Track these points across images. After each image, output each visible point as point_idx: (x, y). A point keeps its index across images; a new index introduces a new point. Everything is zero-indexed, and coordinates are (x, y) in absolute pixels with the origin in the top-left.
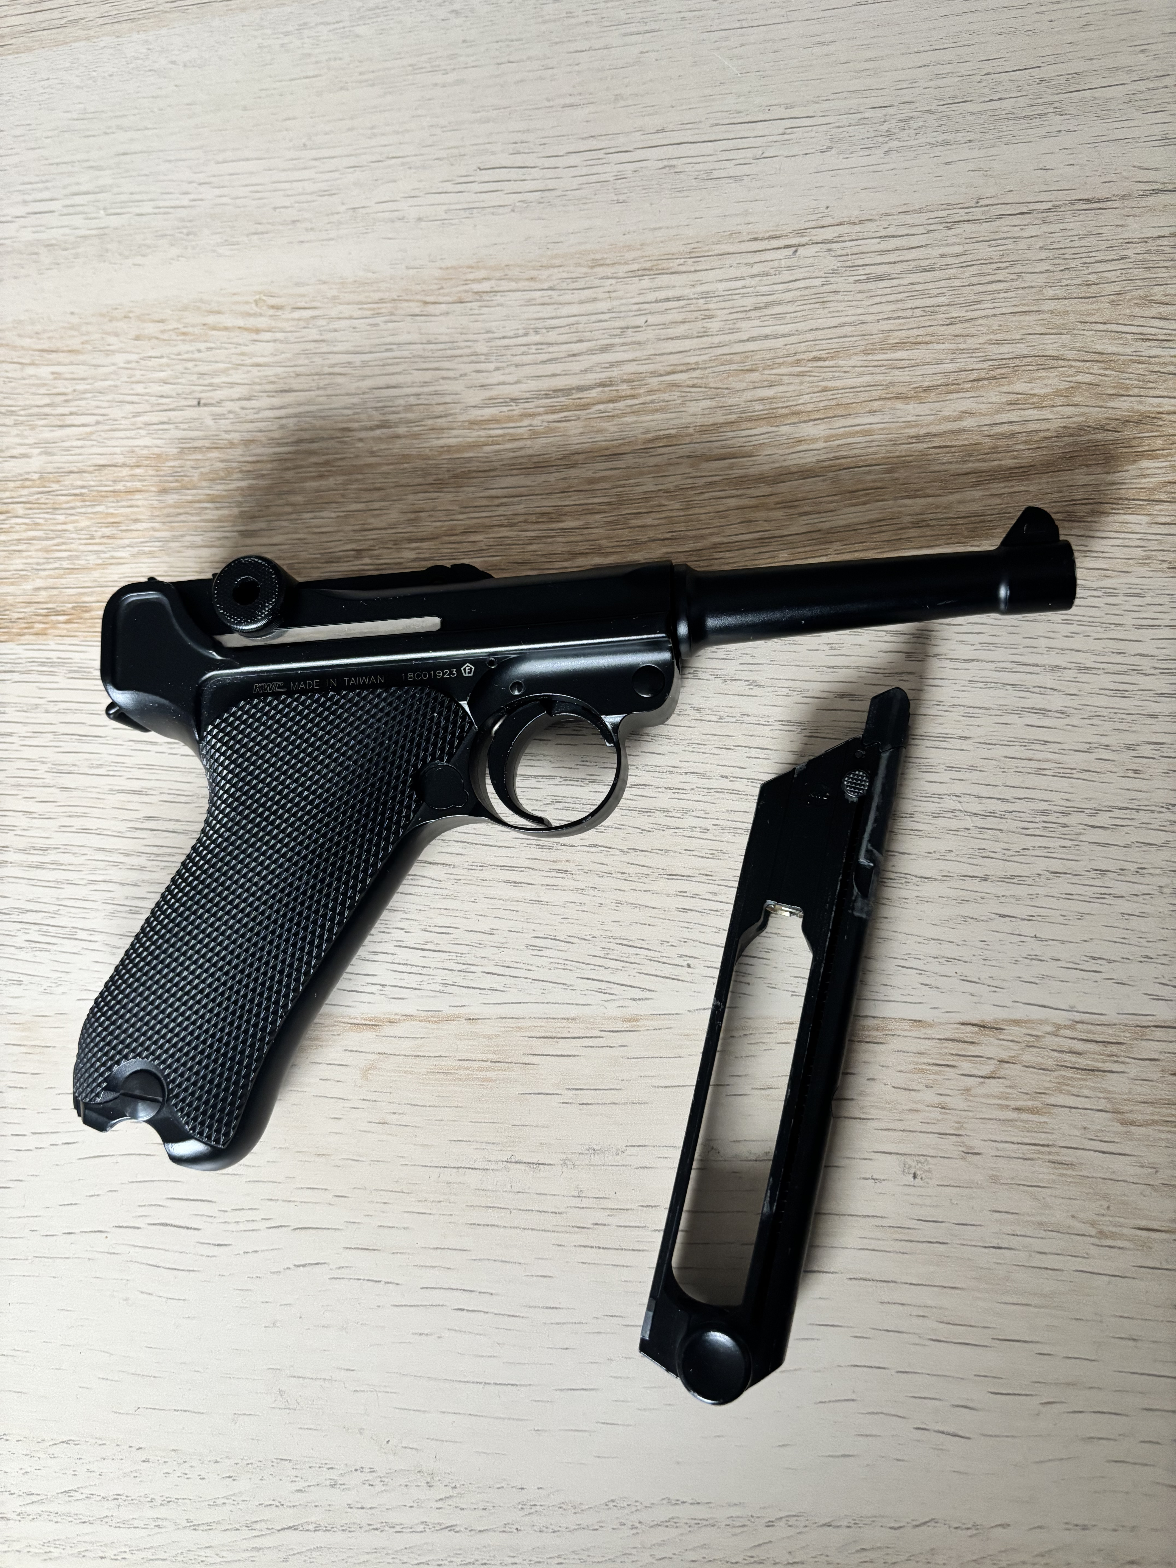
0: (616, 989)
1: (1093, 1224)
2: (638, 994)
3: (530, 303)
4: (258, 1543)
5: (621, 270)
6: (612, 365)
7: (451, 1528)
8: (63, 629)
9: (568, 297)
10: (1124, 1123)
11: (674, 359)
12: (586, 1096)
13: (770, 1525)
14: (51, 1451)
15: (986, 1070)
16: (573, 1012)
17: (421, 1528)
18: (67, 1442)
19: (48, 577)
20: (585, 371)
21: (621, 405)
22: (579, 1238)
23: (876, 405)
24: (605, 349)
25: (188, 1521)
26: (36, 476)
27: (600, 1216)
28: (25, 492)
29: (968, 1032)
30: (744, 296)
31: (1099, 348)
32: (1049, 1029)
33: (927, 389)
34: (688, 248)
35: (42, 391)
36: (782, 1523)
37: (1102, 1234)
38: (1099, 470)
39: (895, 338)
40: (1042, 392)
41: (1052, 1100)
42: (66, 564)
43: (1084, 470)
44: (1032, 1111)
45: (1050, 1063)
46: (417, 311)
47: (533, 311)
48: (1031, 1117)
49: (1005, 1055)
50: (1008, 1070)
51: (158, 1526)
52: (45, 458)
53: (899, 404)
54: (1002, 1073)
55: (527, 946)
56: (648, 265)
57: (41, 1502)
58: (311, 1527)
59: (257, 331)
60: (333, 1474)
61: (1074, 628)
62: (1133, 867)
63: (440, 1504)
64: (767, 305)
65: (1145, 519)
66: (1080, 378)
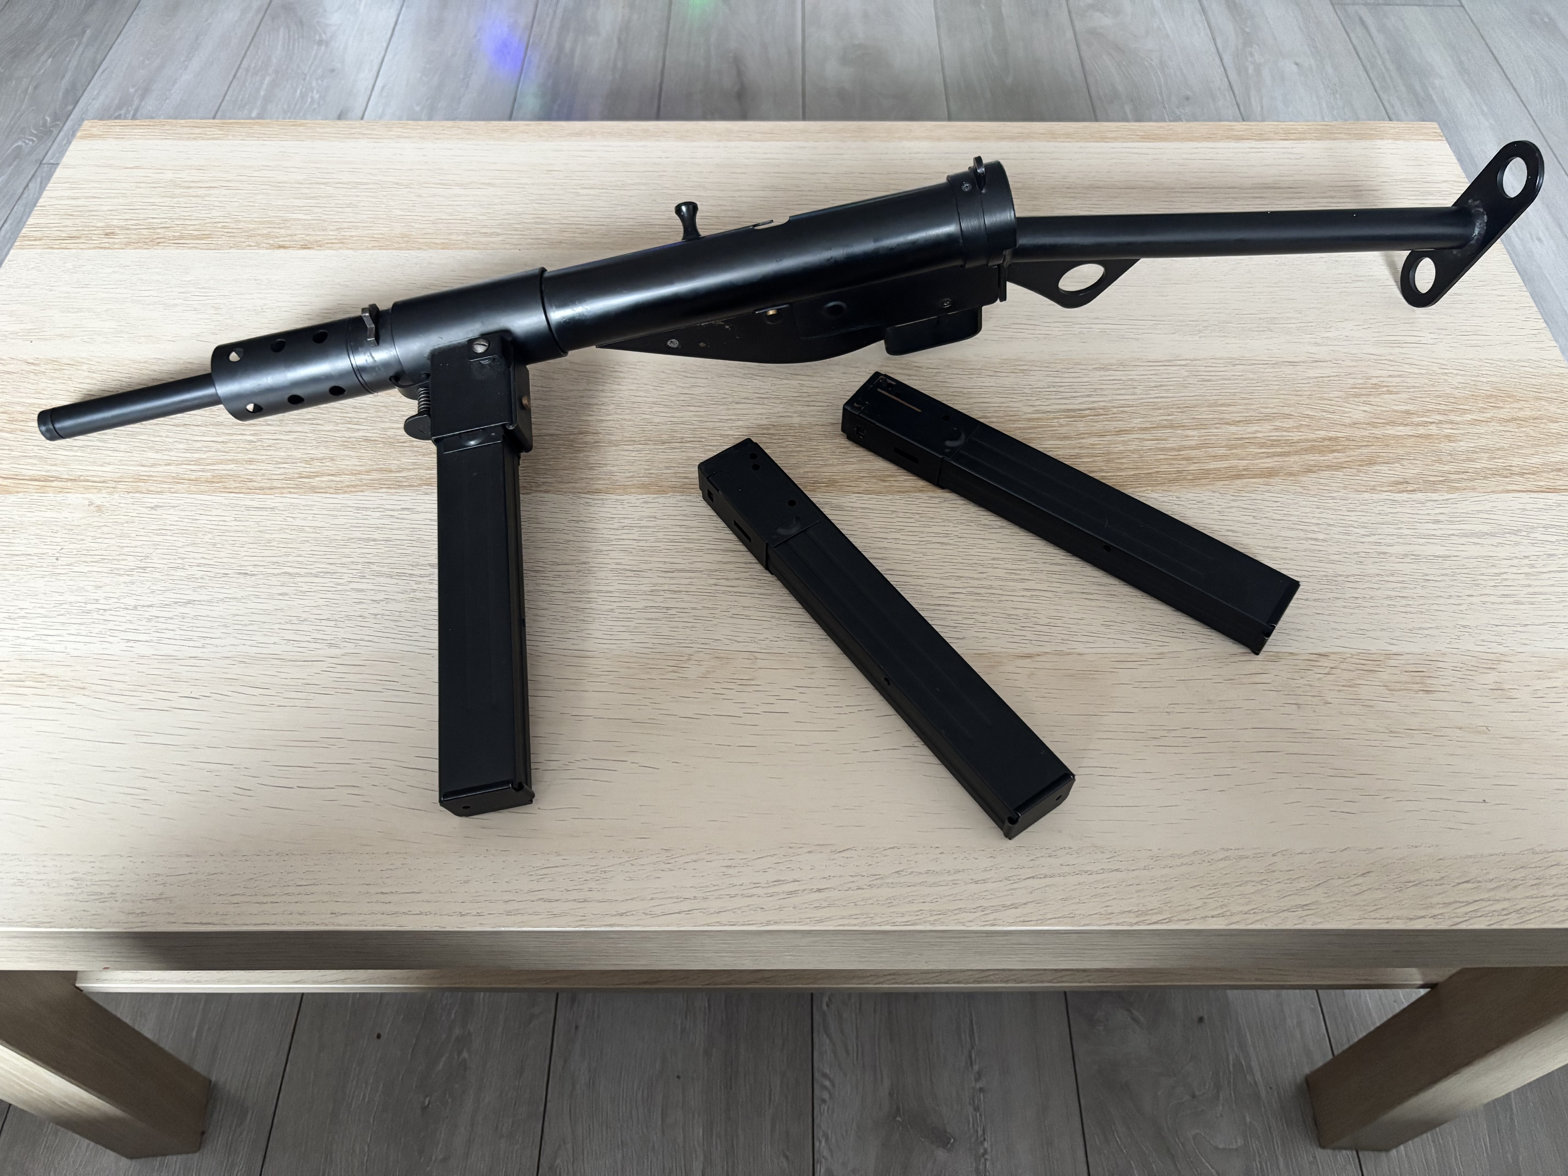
0: (1149, 642)
1: (1387, 728)
2: (1161, 644)
3: (1048, 376)
4: (1015, 886)
5: (1090, 367)
6: (1093, 402)
7: (1117, 870)
8: (824, 489)
9: (1066, 375)
10: (1389, 690)
11: (1122, 402)
12: (1145, 685)
13: (1274, 855)
14: (885, 852)
15: (1326, 671)
16: (1132, 651)
17: (1102, 871)
18: (893, 848)
19: (811, 467)
20: (1081, 403)
21: (1101, 417)
22: (1155, 743)
23: (1218, 425)
24: (1088, 396)
25: (971, 879)
26: (797, 425)
27: (1164, 733)
28: (792, 431)
29: (1313, 657)
30: (1149, 382)
31: (1307, 413)
32: (1350, 656)
33: (1239, 422)
34: (1119, 362)
35: (795, 390)
36: (1279, 854)
37: (1391, 732)
38: (1317, 455)
39: (1220, 402)
40: (1288, 426)
41: (1357, 682)
42: (821, 463)
43: (1311, 455)
44: (1349, 686)
45: (1351, 668)
46: (992, 374)
47: (1050, 379)
48: (1349, 689)
49: (1332, 666)
50: (1334, 671)
51: (955, 884)
52: (799, 418)
53: (1227, 426)
54: (1333, 672)
55: (1102, 625)
56: (1102, 366)
57: (882, 878)
58: (1042, 876)
59: (910, 375)
60: (1048, 851)
61: (1321, 510)
62: (1369, 596)
63: (1109, 860)
64: (1161, 386)
65: (1341, 473)
66: (1301, 423)
